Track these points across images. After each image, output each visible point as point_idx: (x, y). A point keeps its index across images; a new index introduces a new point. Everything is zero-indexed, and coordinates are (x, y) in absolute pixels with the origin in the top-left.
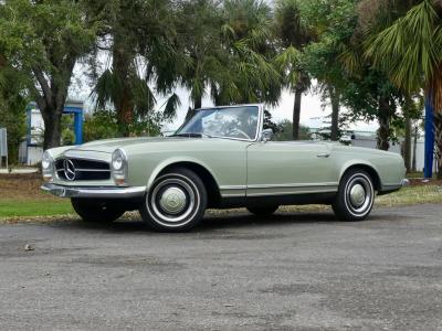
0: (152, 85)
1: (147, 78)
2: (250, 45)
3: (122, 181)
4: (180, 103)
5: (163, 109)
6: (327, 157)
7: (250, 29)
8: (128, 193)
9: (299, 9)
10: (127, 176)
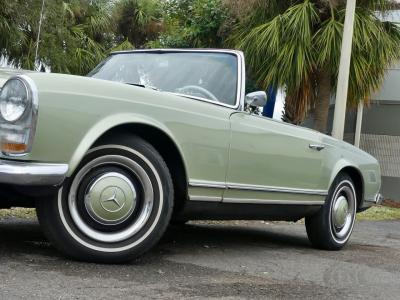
2: (86, 32)
3: (19, 147)
6: (319, 149)
7: (89, 16)
8: (28, 176)
9: (140, 5)
10: (31, 138)
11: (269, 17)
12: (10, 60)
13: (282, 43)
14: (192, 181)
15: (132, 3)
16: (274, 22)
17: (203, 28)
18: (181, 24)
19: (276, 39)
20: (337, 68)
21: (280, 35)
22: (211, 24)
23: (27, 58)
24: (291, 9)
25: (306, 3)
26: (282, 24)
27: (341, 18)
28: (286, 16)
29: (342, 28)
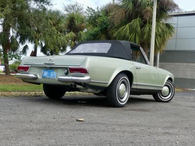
0: (18, 40)
2: (57, 29)
4: (28, 49)
5: (21, 50)
7: (58, 23)
9: (76, 18)
11: (125, 24)
12: (29, 41)
13: (130, 33)
15: (73, 18)
16: (127, 25)
17: (102, 28)
18: (93, 26)
19: (128, 31)
20: (150, 41)
21: (130, 30)
22: (105, 26)
23: (36, 40)
24: (133, 21)
25: (138, 19)
26: (130, 26)
27: (151, 23)
28: (131, 23)
29: (151, 27)
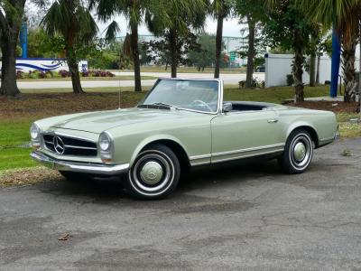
1: (90, 7)
6: (276, 122)
8: (114, 171)
10: (113, 156)
14: (191, 158)
